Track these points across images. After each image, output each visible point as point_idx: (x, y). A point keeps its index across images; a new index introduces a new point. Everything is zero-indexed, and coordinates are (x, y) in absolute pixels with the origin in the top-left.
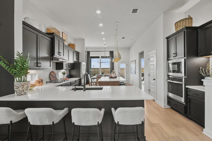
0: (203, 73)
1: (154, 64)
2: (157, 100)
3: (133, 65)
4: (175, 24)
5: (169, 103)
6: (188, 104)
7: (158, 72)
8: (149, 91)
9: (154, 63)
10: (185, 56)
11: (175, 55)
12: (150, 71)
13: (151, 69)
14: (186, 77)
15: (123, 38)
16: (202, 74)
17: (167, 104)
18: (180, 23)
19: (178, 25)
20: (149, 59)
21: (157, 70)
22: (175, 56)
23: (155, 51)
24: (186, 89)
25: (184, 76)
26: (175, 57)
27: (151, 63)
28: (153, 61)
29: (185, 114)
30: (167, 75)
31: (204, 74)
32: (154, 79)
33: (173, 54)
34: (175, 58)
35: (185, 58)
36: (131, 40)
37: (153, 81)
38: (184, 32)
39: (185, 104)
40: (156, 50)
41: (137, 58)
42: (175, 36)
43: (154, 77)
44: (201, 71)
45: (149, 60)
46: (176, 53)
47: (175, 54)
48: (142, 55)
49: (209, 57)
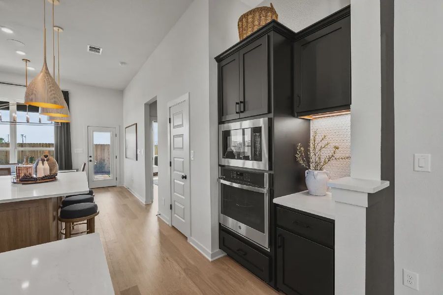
0: (302, 160)
1: (183, 135)
2: (191, 235)
3: (130, 138)
4: (241, 20)
5: (224, 245)
6: (280, 251)
7: (194, 157)
8: (171, 209)
9: (185, 130)
10: (269, 112)
11: (240, 108)
12: (175, 153)
13: (175, 147)
14: (272, 172)
15: (94, 49)
16: (301, 162)
17: (220, 248)
18: (253, 18)
19: (247, 22)
20: (170, 119)
21: (192, 151)
22: (242, 110)
23: (185, 97)
24: (274, 208)
25: (268, 169)
26: (242, 112)
27: (175, 132)
28: (181, 126)
29: (270, 280)
30: (219, 165)
31: (304, 161)
32: (184, 177)
33: (237, 103)
34: (242, 115)
35: (271, 115)
36: (122, 63)
37: (181, 182)
38: (269, 37)
39: (269, 250)
40: (189, 93)
41: (139, 117)
42: (242, 52)
43: (183, 172)
44: (298, 155)
45: (170, 122)
46: (244, 102)
47: (242, 105)
48: (151, 108)
49: (310, 120)
